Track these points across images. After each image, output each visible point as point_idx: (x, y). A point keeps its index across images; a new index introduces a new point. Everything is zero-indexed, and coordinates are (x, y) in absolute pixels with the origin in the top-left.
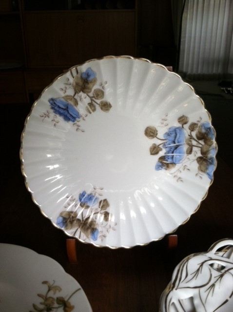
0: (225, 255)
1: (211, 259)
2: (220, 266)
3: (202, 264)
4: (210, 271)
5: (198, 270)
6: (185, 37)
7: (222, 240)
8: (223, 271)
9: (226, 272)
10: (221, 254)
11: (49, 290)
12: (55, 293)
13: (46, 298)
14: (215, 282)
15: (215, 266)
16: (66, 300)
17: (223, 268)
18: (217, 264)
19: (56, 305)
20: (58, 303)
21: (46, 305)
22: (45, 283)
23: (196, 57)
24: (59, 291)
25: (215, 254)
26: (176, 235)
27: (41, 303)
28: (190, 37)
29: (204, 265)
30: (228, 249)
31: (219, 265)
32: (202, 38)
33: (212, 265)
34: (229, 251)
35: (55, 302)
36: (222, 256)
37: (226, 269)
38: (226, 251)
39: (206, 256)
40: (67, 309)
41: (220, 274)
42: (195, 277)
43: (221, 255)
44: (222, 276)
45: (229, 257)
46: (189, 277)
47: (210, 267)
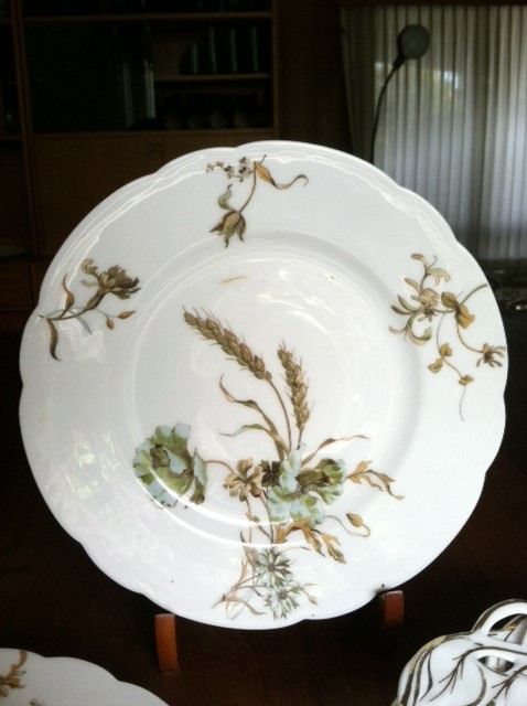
0: (511, 638)
1: (481, 647)
2: (502, 663)
3: (463, 657)
4: (482, 675)
5: (455, 671)
7: (503, 605)
8: (510, 673)
9: (516, 673)
10: (501, 634)
11: (426, 275)
12: (437, 283)
13: (421, 288)
14: (495, 698)
15: (492, 663)
16: (460, 300)
17: (509, 665)
18: (495, 657)
19: (440, 306)
20: (445, 304)
21: (423, 303)
22: (417, 256)
24: (446, 281)
25: (489, 635)
26: (400, 592)
27: (413, 297)
29: (468, 660)
30: (517, 623)
31: (499, 659)
33: (484, 660)
34: (519, 628)
35: (439, 300)
36: (505, 640)
37: (516, 668)
38: (513, 630)
39: (469, 640)
40: (461, 317)
41: (504, 678)
42: (450, 687)
43: (504, 638)
44: (508, 684)
45: (519, 641)
46: (437, 688)
47: (480, 664)
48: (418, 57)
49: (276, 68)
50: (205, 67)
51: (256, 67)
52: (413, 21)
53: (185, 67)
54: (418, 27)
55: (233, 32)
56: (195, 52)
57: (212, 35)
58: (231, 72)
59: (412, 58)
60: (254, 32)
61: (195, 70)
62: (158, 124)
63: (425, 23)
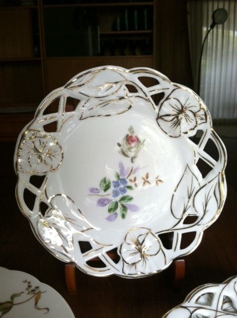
6: (204, 84)
23: (216, 102)
26: (183, 260)
28: (210, 83)
32: (222, 84)
48: (222, 23)
49: (155, 28)
50: (123, 28)
51: (146, 28)
52: (221, 6)
53: (114, 28)
54: (223, 10)
55: (136, 12)
56: (118, 21)
57: (126, 13)
58: (134, 30)
59: (220, 24)
60: (146, 11)
61: (119, 29)
62: (102, 54)
63: (226, 8)
